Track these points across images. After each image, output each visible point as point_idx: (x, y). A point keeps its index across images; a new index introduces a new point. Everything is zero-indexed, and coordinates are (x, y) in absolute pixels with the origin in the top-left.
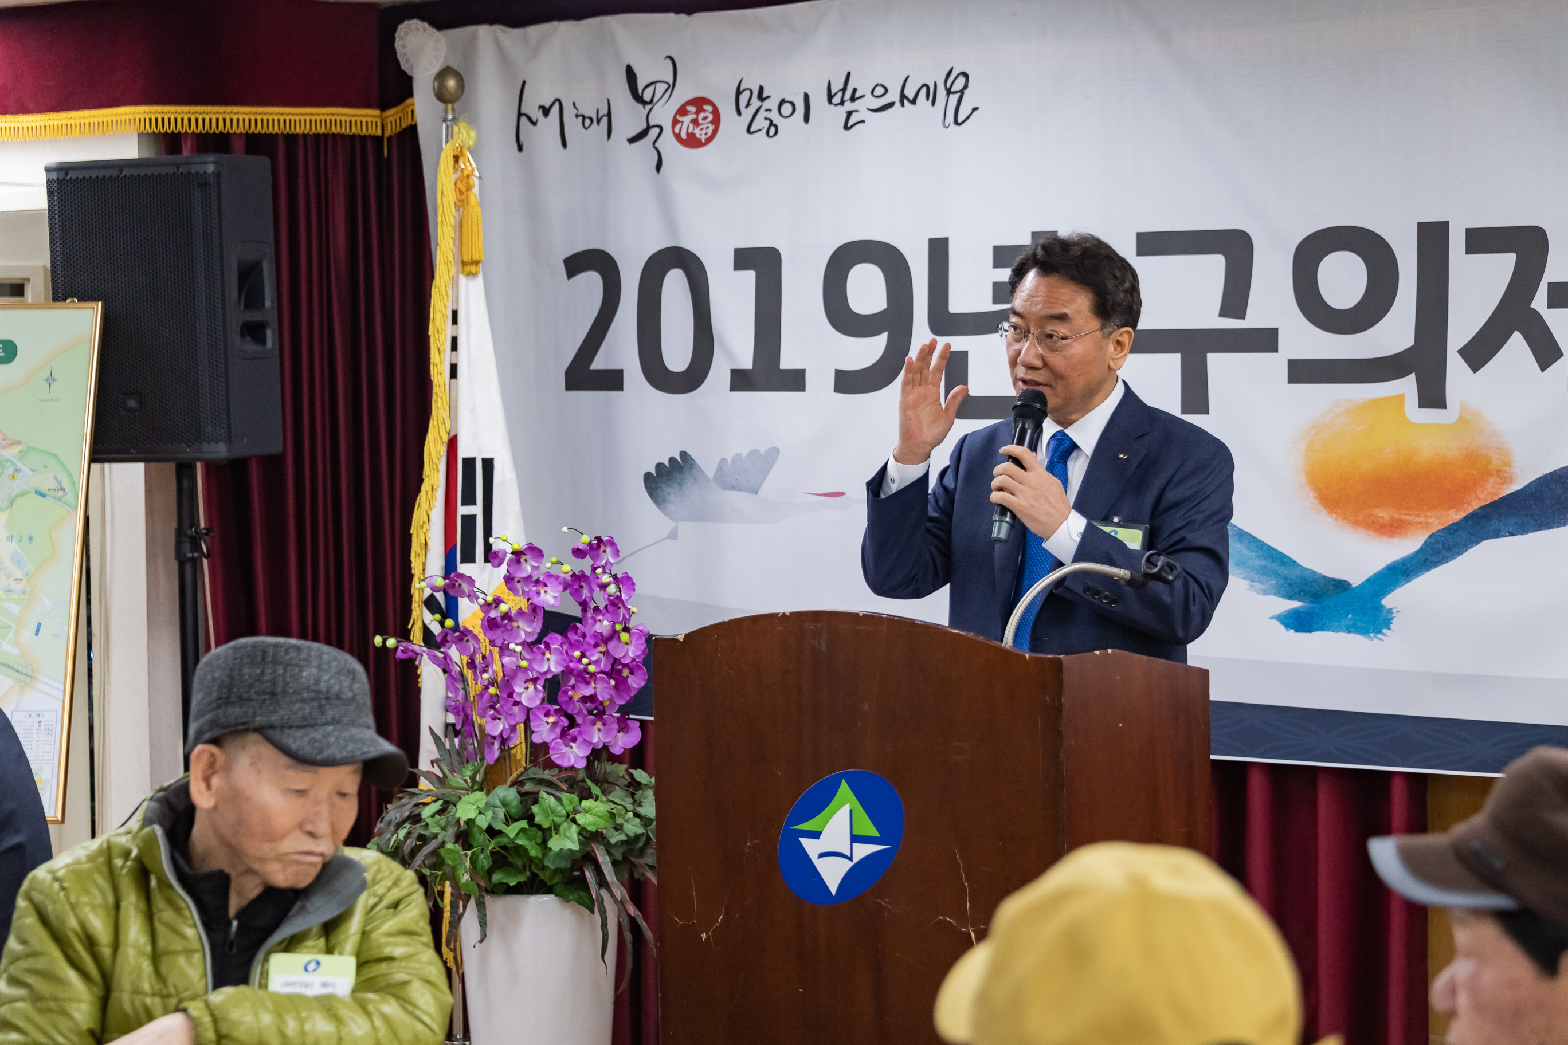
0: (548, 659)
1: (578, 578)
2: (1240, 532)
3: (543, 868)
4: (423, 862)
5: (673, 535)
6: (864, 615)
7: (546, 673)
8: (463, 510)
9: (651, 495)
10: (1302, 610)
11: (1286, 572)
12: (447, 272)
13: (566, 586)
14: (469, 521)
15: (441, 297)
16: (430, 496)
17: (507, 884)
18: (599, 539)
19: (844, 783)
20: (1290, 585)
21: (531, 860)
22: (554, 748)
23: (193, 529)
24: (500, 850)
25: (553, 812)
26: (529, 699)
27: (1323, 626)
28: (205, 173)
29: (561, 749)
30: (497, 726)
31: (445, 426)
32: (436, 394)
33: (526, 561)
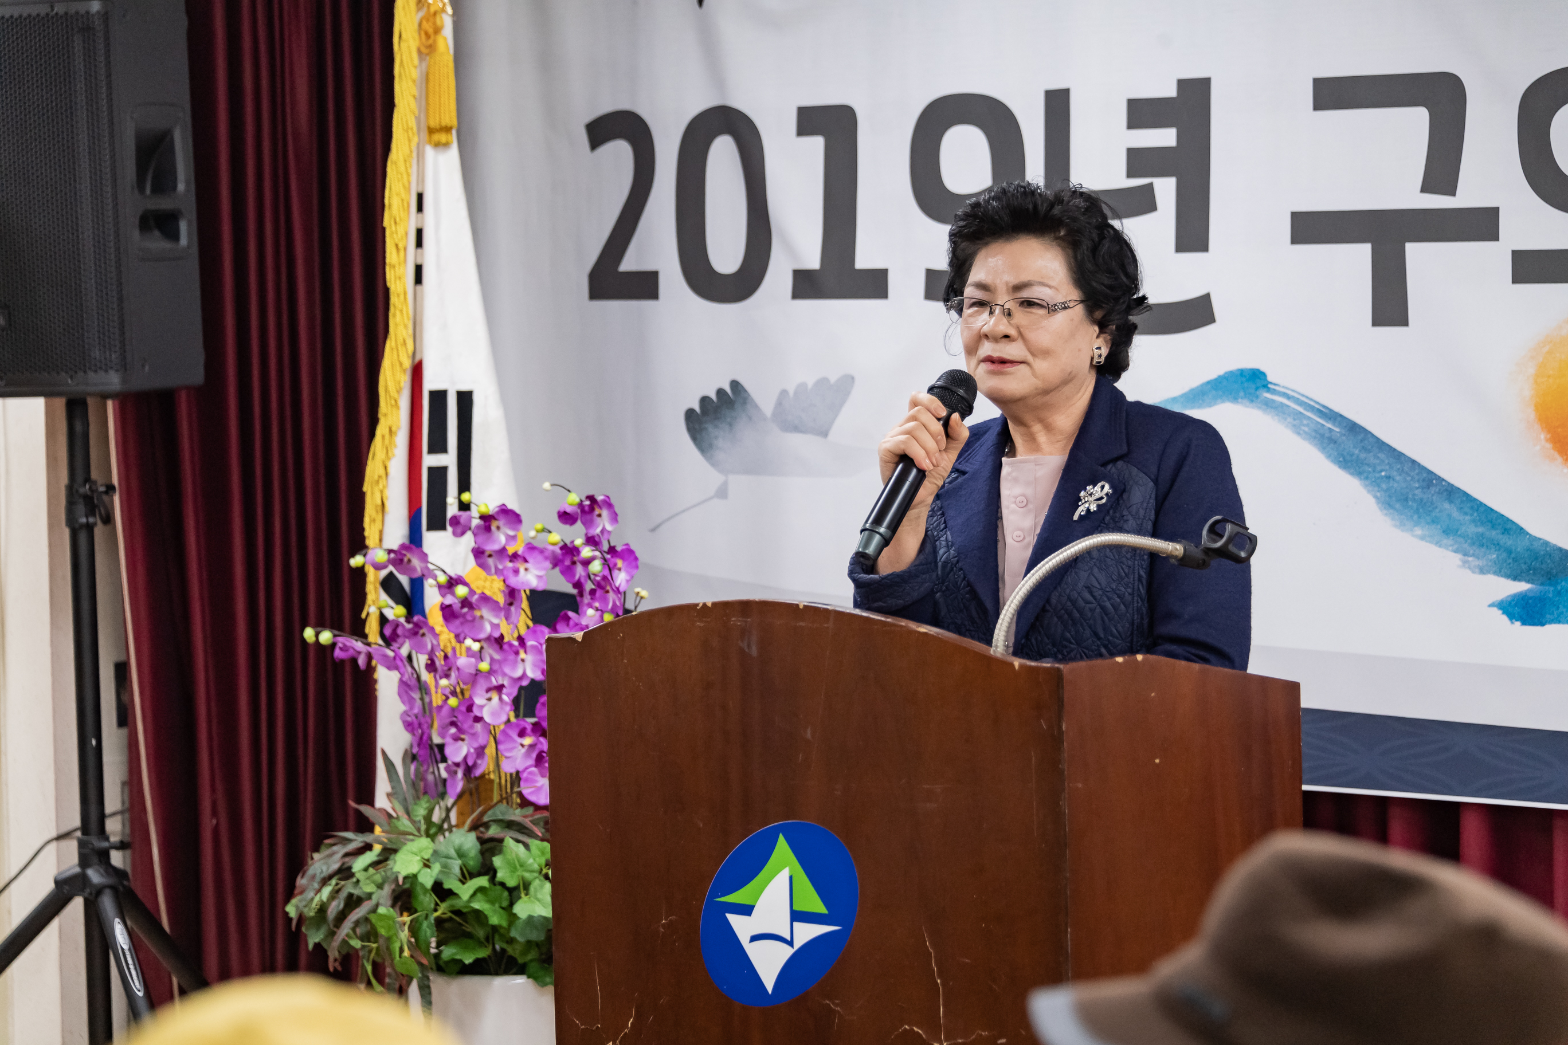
0: (523, 660)
1: (569, 550)
2: (1450, 489)
3: (511, 941)
4: (354, 929)
5: (722, 493)
6: (805, 606)
7: (520, 679)
8: (430, 460)
9: (694, 438)
10: (1531, 595)
11: (1509, 543)
12: (407, 143)
13: (556, 563)
14: (438, 475)
15: (400, 176)
16: (387, 441)
17: (460, 961)
18: (591, 498)
19: (781, 840)
20: (1515, 560)
21: (495, 929)
22: (527, 780)
23: (87, 486)
24: (453, 916)
25: (521, 866)
26: (494, 714)
27: (1559, 616)
28: (88, 13)
29: (536, 781)
30: (460, 749)
31: (406, 349)
32: (394, 305)
33: (498, 528)
